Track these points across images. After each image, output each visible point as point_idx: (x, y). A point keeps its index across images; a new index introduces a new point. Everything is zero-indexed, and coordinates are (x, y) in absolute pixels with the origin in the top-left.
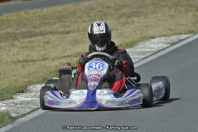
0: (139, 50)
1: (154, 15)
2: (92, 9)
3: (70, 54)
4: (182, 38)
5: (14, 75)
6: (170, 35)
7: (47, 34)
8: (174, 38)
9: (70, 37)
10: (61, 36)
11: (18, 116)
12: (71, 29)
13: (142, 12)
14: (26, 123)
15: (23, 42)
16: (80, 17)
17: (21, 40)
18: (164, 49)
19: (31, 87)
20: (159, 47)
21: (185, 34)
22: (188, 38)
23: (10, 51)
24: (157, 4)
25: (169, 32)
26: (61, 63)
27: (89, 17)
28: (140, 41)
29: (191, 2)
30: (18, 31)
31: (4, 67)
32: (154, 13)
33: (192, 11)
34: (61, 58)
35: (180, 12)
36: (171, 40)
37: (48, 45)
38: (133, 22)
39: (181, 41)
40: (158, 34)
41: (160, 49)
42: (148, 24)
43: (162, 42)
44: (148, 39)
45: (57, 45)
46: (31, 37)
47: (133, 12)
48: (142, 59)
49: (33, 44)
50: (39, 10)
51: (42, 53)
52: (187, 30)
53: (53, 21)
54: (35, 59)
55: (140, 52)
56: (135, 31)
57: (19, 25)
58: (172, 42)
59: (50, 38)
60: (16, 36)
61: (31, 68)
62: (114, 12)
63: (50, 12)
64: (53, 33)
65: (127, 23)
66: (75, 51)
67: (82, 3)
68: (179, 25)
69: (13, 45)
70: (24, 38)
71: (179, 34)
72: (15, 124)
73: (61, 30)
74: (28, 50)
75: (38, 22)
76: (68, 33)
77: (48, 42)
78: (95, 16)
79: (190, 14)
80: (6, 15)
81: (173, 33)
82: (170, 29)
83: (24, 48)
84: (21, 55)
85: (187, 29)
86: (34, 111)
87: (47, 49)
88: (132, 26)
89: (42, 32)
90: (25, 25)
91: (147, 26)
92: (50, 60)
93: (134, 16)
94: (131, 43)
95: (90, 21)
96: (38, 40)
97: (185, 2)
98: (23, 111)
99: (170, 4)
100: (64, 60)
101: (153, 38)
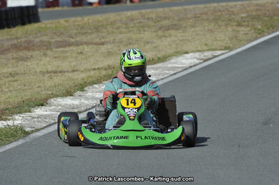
0: (170, 65)
1: (193, 29)
3: (100, 66)
4: (217, 54)
5: (39, 87)
6: (205, 51)
7: (82, 44)
8: (208, 54)
9: (103, 49)
10: (95, 46)
11: (32, 131)
12: (107, 40)
14: (39, 138)
15: (56, 51)
16: (118, 28)
17: (54, 50)
18: (197, 65)
19: (52, 100)
20: (191, 63)
21: (221, 50)
22: (223, 54)
23: (41, 60)
24: (198, 17)
26: (89, 77)
27: (127, 28)
28: (173, 56)
29: (233, 16)
30: (53, 40)
31: (32, 77)
32: (193, 27)
33: (232, 26)
35: (219, 26)
36: (205, 56)
37: (81, 55)
38: (170, 35)
39: (215, 57)
40: (193, 49)
41: (192, 65)
42: (185, 38)
43: (195, 58)
44: (181, 54)
45: (89, 56)
46: (65, 47)
47: (172, 25)
48: (172, 75)
49: (66, 55)
50: (79, 19)
51: (73, 64)
53: (90, 31)
54: (65, 70)
55: (170, 68)
56: (171, 45)
57: (55, 33)
58: (206, 58)
59: (84, 49)
60: (50, 45)
61: (57, 79)
62: (154, 24)
63: (90, 21)
64: (87, 43)
65: (164, 36)
66: (106, 64)
67: (125, 13)
68: (216, 40)
69: (45, 55)
70: (58, 47)
71: (214, 50)
72: (28, 139)
73: (97, 40)
74: (59, 60)
75: (74, 31)
76: (103, 44)
77: (81, 53)
78: (133, 27)
79: (230, 29)
80: (46, 22)
81: (208, 48)
82: (206, 44)
83: (55, 58)
84: (51, 66)
85: (223, 45)
86: (50, 125)
87: (79, 60)
88: (168, 39)
89: (76, 42)
90: (62, 34)
91: (181, 41)
92: (78, 72)
93: (172, 29)
94: (164, 57)
95: (126, 33)
96: (72, 50)
97: (227, 16)
98: (39, 125)
99: (211, 17)
100: (92, 73)
101: (187, 53)
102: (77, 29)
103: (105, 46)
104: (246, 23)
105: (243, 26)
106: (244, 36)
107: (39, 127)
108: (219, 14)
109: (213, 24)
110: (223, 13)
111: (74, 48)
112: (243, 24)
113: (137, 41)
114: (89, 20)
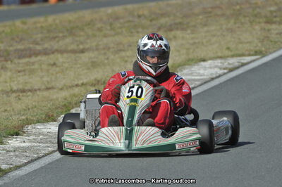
1: (206, 29)
2: (117, 18)
3: (85, 81)
4: (245, 61)
5: (6, 110)
6: (228, 57)
7: (53, 53)
8: (234, 61)
9: (85, 57)
10: (73, 56)
11: (10, 169)
12: (87, 46)
13: (188, 23)
14: (21, 178)
15: (19, 63)
16: (100, 30)
17: (16, 61)
18: (220, 76)
19: (30, 127)
20: (212, 74)
21: (250, 55)
22: (254, 61)
24: (210, 12)
25: (227, 53)
26: (74, 95)
27: (112, 29)
28: (185, 64)
29: (258, 10)
30: (11, 48)
32: (205, 25)
33: (259, 23)
34: (71, 87)
35: (242, 23)
36: (229, 64)
37: (54, 68)
38: (175, 37)
39: (243, 65)
40: (211, 54)
41: (214, 76)
42: (197, 41)
43: (216, 67)
44: (196, 63)
45: (67, 69)
46: (30, 56)
47: (175, 24)
49: (32, 67)
50: (42, 19)
51: (45, 79)
52: (252, 50)
53: (61, 35)
54: (36, 87)
56: (178, 51)
57: (13, 39)
58: (231, 66)
59: (57, 59)
60: (9, 54)
61: (28, 100)
62: (148, 23)
63: (57, 22)
64: (61, 52)
66: (92, 78)
67: (103, 9)
68: (241, 43)
69: (4, 68)
70: (19, 58)
72: (6, 179)
73: (73, 47)
74: (25, 75)
75: (39, 36)
76: (83, 51)
77: (54, 64)
78: (121, 28)
79: (257, 27)
81: (230, 53)
83: (19, 72)
84: (16, 82)
85: (252, 48)
86: (32, 161)
87: (52, 74)
88: (174, 43)
90: (22, 40)
91: (195, 43)
92: (56, 90)
93: (177, 29)
94: (172, 67)
95: (113, 36)
96: (40, 60)
97: (250, 10)
98: (18, 161)
99: (228, 12)
100: (76, 90)
101: (204, 60)
102: (42, 33)
103: (86, 54)
104: (278, 19)
105: (275, 23)
106: (278, 36)
107: (19, 164)
108: (238, 7)
109: (232, 21)
110: (243, 6)
111: (44, 58)
112: (275, 20)
113: (130, 46)
114: (54, 20)
